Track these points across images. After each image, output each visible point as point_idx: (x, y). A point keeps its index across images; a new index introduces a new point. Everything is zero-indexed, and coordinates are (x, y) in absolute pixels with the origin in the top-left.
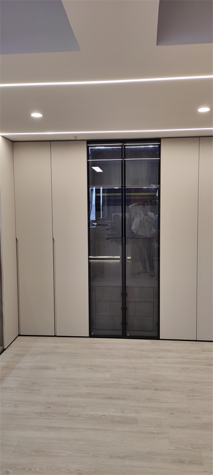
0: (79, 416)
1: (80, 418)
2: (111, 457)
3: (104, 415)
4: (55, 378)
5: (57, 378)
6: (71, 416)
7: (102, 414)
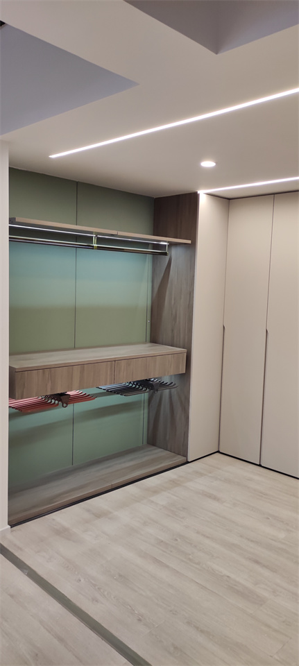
0: (198, 564)
1: (197, 566)
2: (189, 623)
3: (228, 577)
4: (212, 512)
5: (215, 513)
6: (190, 559)
7: (228, 574)
